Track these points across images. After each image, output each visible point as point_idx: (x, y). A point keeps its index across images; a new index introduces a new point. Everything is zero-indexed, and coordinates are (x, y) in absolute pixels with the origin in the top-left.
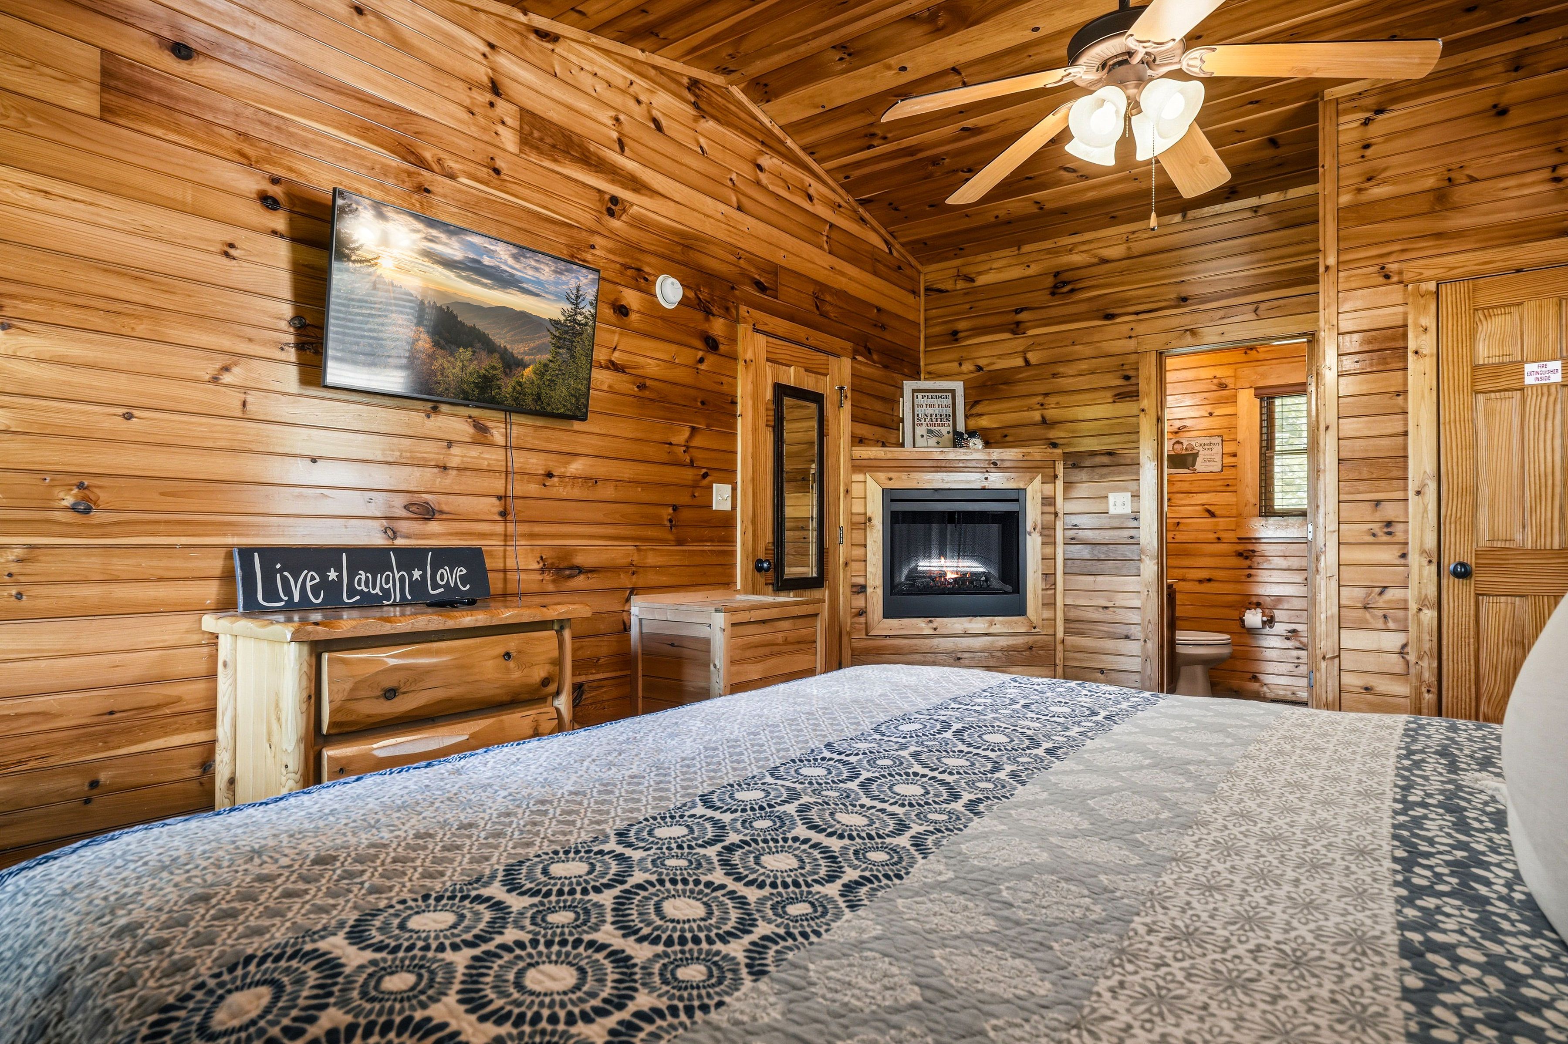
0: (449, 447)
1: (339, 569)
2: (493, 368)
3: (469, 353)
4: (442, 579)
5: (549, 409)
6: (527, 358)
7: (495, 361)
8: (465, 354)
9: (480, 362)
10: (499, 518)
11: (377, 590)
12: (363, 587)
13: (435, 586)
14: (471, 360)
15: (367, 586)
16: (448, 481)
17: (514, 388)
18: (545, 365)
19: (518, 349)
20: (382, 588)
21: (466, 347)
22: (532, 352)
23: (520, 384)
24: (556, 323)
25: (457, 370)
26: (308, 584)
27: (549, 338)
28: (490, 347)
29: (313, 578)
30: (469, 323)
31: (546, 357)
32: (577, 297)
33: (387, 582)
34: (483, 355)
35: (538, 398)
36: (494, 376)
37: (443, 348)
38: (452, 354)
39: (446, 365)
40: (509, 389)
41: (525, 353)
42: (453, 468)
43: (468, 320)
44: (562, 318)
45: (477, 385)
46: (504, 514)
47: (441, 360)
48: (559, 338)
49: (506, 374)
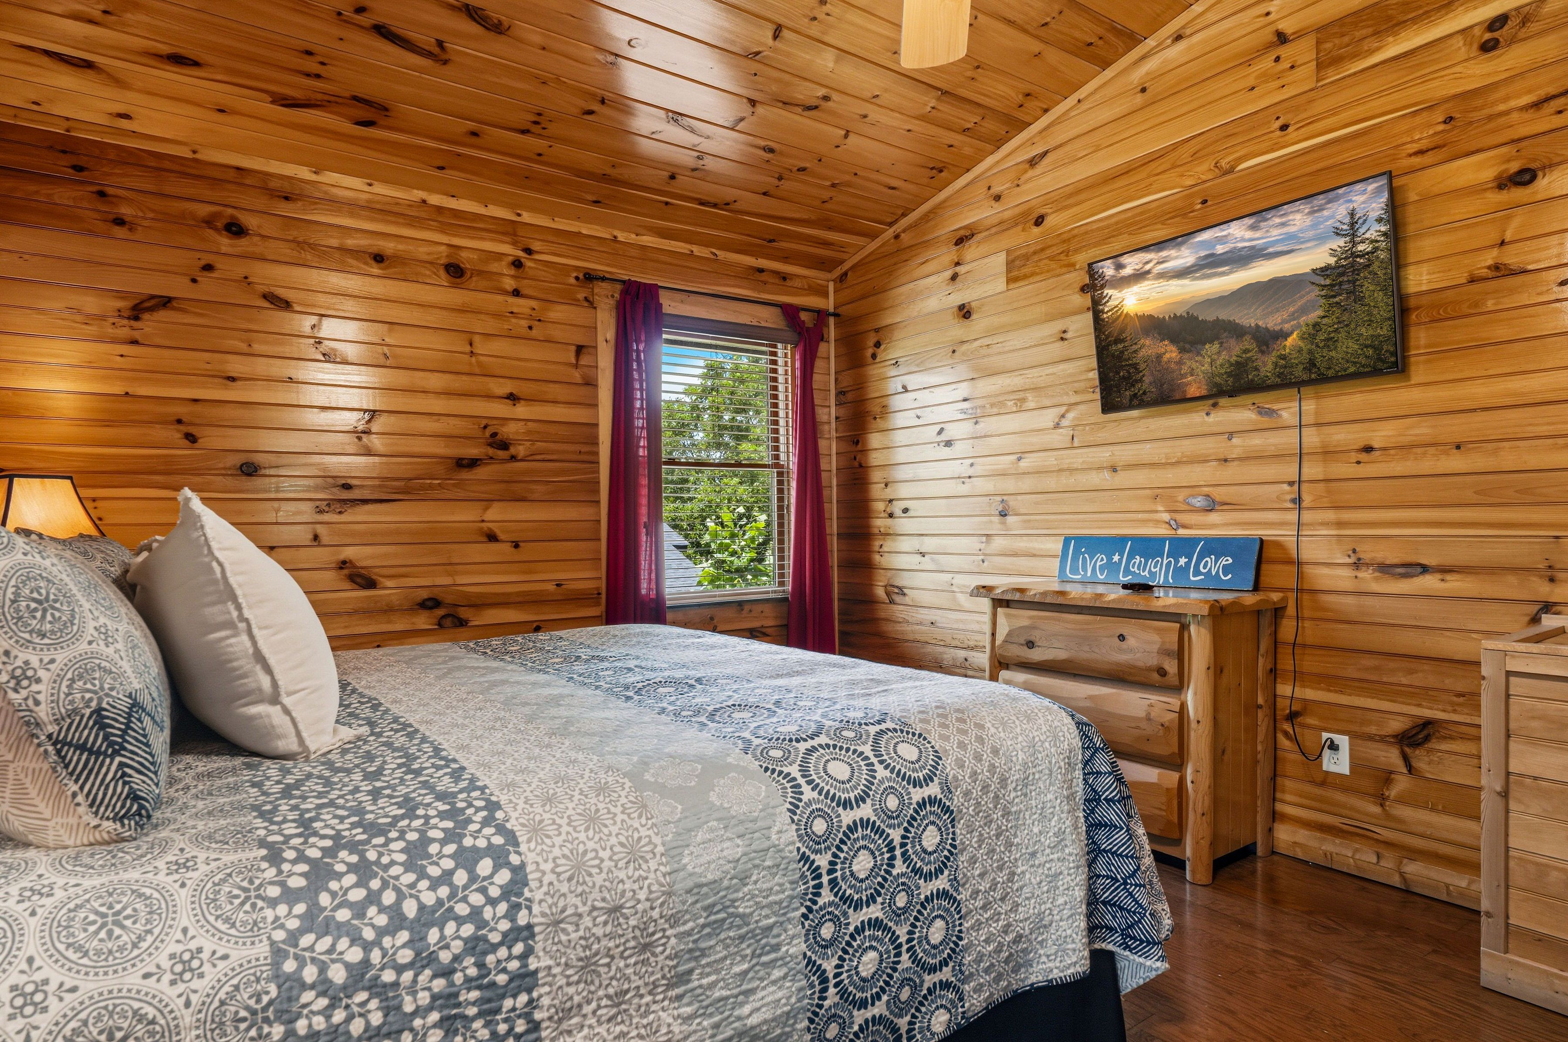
0: (1230, 439)
1: (1121, 555)
2: (1246, 351)
3: (1216, 346)
4: (1205, 567)
5: (1330, 373)
6: (1287, 327)
7: (1248, 343)
8: (1211, 349)
9: (1229, 350)
10: (1290, 505)
11: (1146, 573)
12: (1136, 569)
13: (1197, 572)
14: (1219, 353)
15: (1139, 569)
16: (1231, 472)
17: (1276, 365)
18: (1316, 325)
19: (1273, 322)
20: (1150, 571)
21: (1211, 342)
22: (1293, 317)
23: (1283, 357)
24: (1323, 271)
25: (1207, 367)
26: (1098, 564)
27: (1316, 291)
28: (1237, 331)
29: (1102, 560)
30: (1211, 317)
31: (1314, 316)
32: (1352, 225)
33: (1155, 567)
34: (1232, 342)
35: (1312, 363)
36: (1249, 359)
37: (1189, 351)
38: (1198, 354)
39: (1194, 365)
40: (1270, 367)
41: (1284, 321)
42: (1234, 460)
43: (1209, 316)
44: (1332, 261)
45: (1229, 374)
46: (1298, 501)
47: (1188, 363)
48: (1332, 285)
49: (1263, 352)
